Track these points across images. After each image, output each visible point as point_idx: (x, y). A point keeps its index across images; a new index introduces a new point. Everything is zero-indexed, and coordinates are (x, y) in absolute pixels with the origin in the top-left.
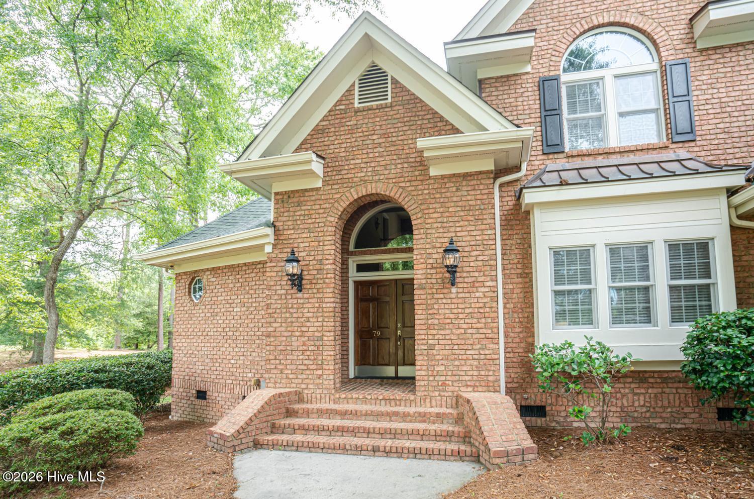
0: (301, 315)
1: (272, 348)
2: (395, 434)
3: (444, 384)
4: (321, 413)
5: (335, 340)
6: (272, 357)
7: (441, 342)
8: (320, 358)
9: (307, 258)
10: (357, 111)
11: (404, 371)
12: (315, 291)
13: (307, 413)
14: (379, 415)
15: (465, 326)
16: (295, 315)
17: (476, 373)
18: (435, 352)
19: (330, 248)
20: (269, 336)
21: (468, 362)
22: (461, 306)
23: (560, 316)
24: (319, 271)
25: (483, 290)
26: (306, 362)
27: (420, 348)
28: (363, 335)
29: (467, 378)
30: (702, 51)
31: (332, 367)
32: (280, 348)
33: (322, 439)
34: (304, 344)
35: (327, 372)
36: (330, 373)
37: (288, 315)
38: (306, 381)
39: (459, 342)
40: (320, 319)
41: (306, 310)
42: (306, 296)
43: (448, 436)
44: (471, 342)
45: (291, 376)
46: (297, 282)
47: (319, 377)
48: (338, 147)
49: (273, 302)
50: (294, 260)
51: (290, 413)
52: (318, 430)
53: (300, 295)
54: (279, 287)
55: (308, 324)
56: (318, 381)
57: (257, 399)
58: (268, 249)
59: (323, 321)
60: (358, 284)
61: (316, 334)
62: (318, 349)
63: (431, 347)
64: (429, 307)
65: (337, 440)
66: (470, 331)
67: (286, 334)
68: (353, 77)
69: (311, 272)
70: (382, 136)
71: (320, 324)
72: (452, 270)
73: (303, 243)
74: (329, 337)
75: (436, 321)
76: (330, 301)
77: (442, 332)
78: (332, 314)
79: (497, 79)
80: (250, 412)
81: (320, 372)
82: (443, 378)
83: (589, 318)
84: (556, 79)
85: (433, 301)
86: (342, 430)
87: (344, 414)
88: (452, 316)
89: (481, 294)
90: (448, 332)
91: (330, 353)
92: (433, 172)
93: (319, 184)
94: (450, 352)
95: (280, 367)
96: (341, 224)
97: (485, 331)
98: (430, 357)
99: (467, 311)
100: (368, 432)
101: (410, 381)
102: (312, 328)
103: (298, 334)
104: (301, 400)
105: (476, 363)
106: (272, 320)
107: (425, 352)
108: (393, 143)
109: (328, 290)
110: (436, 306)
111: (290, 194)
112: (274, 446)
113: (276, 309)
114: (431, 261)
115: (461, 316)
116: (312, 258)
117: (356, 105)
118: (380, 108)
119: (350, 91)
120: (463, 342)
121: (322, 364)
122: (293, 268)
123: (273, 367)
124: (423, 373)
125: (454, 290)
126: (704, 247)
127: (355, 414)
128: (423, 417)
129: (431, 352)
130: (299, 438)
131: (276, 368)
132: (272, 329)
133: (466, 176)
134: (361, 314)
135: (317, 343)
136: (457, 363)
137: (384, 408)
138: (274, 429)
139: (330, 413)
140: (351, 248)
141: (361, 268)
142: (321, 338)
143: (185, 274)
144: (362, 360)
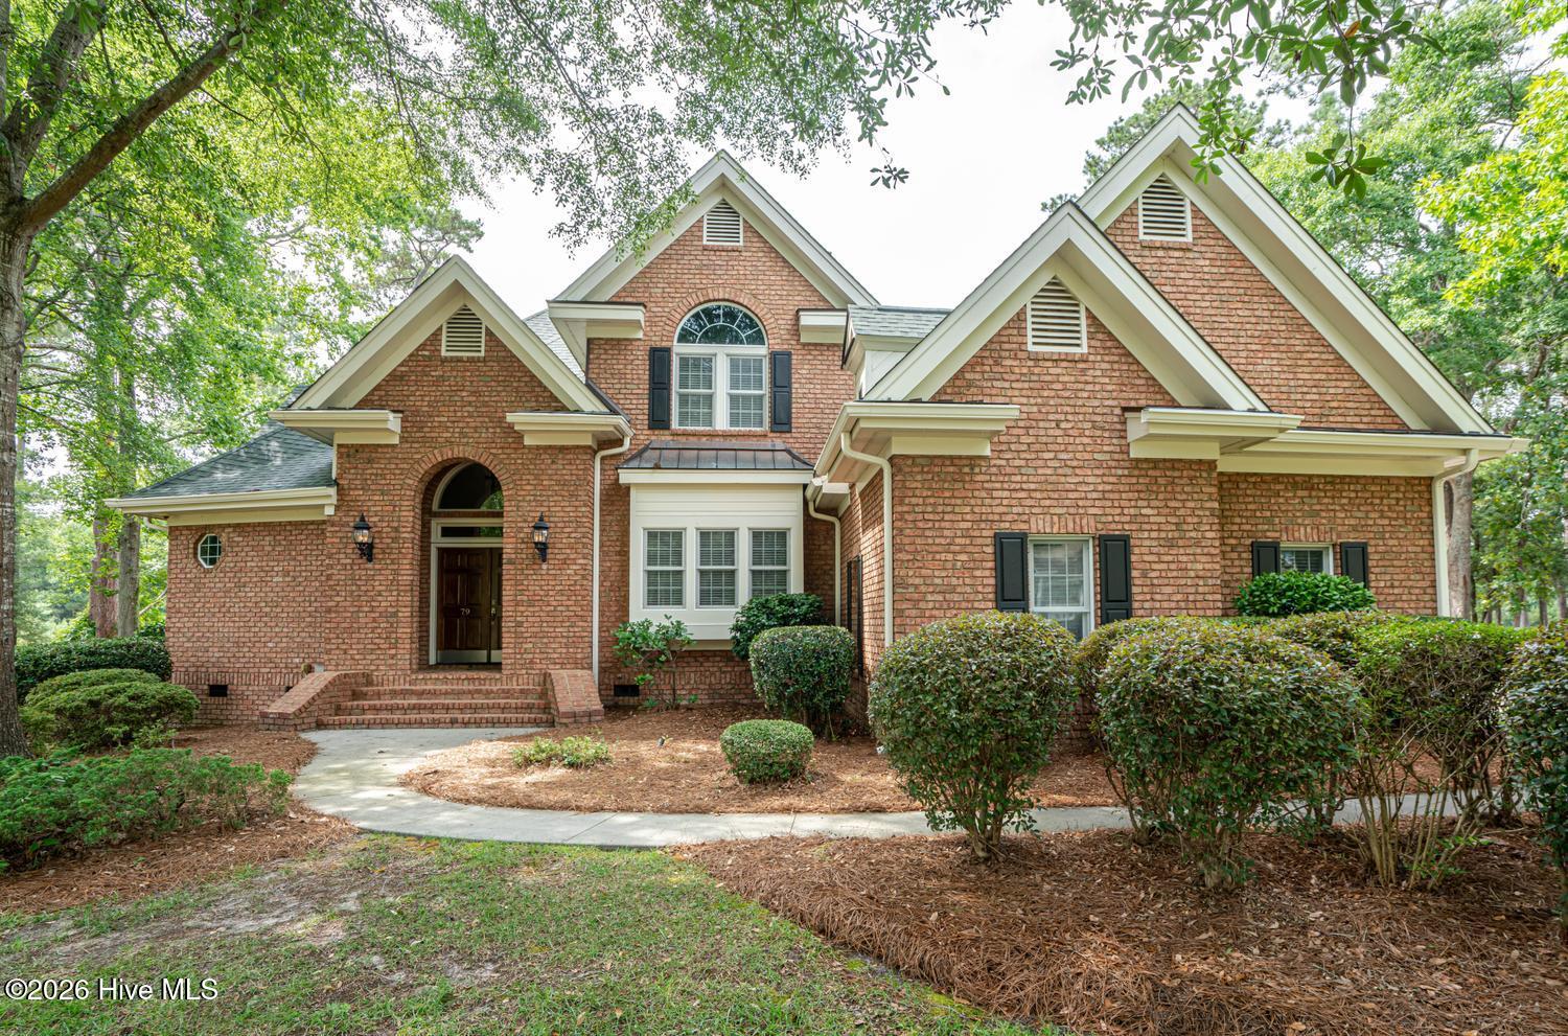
0: (370, 588)
1: (333, 625)
2: (475, 709)
3: (532, 662)
4: (394, 693)
5: (412, 616)
6: (332, 636)
7: (530, 619)
8: (394, 636)
9: (379, 524)
10: (445, 360)
11: (482, 655)
12: (388, 562)
13: (379, 695)
14: (460, 694)
15: (554, 603)
16: (363, 588)
17: (564, 651)
18: (523, 630)
19: (408, 515)
20: (329, 611)
21: (558, 640)
22: (551, 583)
23: (653, 599)
24: (395, 540)
25: (574, 567)
26: (377, 641)
27: (507, 625)
28: (448, 613)
29: (556, 656)
30: (804, 345)
31: (408, 646)
32: (343, 625)
33: (396, 717)
34: (374, 621)
35: (401, 651)
36: (405, 654)
37: (354, 588)
38: (378, 662)
39: (548, 619)
40: (395, 593)
41: (377, 583)
42: (377, 567)
43: (530, 707)
44: (560, 619)
45: (357, 657)
46: (367, 551)
47: (393, 657)
48: (420, 399)
49: (336, 572)
50: (363, 525)
51: (356, 695)
52: (391, 709)
53: (370, 565)
54: (342, 556)
55: (380, 598)
56: (391, 662)
57: (321, 678)
58: (329, 511)
59: (399, 595)
60: (442, 552)
61: (390, 609)
62: (392, 626)
63: (520, 624)
64: (518, 583)
65: (413, 716)
66: (559, 608)
67: (351, 609)
68: (441, 319)
69: (385, 541)
70: (473, 393)
71: (394, 598)
72: (542, 549)
73: (375, 507)
74: (405, 613)
75: (525, 598)
76: (407, 573)
77: (531, 609)
78: (408, 588)
79: (608, 340)
80: (312, 693)
81: (393, 652)
82: (531, 656)
83: (678, 600)
84: (668, 350)
85: (522, 577)
86: (418, 708)
87: (420, 694)
88: (542, 593)
89: (571, 572)
90: (537, 609)
91: (406, 630)
92: (528, 441)
93: (396, 440)
94: (538, 630)
95: (344, 647)
96: (422, 487)
97: (574, 608)
98: (518, 635)
99: (558, 588)
100: (447, 708)
101: (496, 666)
102: (385, 602)
103: (366, 609)
104: (370, 683)
105: (565, 640)
106: (334, 593)
107: (513, 630)
108: (485, 404)
109: (405, 562)
110: (525, 583)
111: (359, 448)
112: (341, 726)
113: (339, 580)
114: (522, 535)
115: (551, 593)
116: (385, 524)
117: (444, 353)
118: (471, 360)
119: (436, 335)
120: (552, 619)
121: (397, 642)
122: (363, 537)
123: (333, 647)
124: (510, 651)
125: (545, 566)
126: (782, 535)
127: (434, 693)
128: (508, 693)
129: (519, 629)
130: (369, 716)
131: (338, 648)
132: (333, 604)
133: (563, 449)
134: (446, 588)
135: (391, 620)
136: (545, 640)
137: (466, 686)
138: (338, 710)
139: (404, 693)
140: (435, 507)
141: (447, 532)
142: (395, 614)
143: (188, 528)
144: (447, 641)
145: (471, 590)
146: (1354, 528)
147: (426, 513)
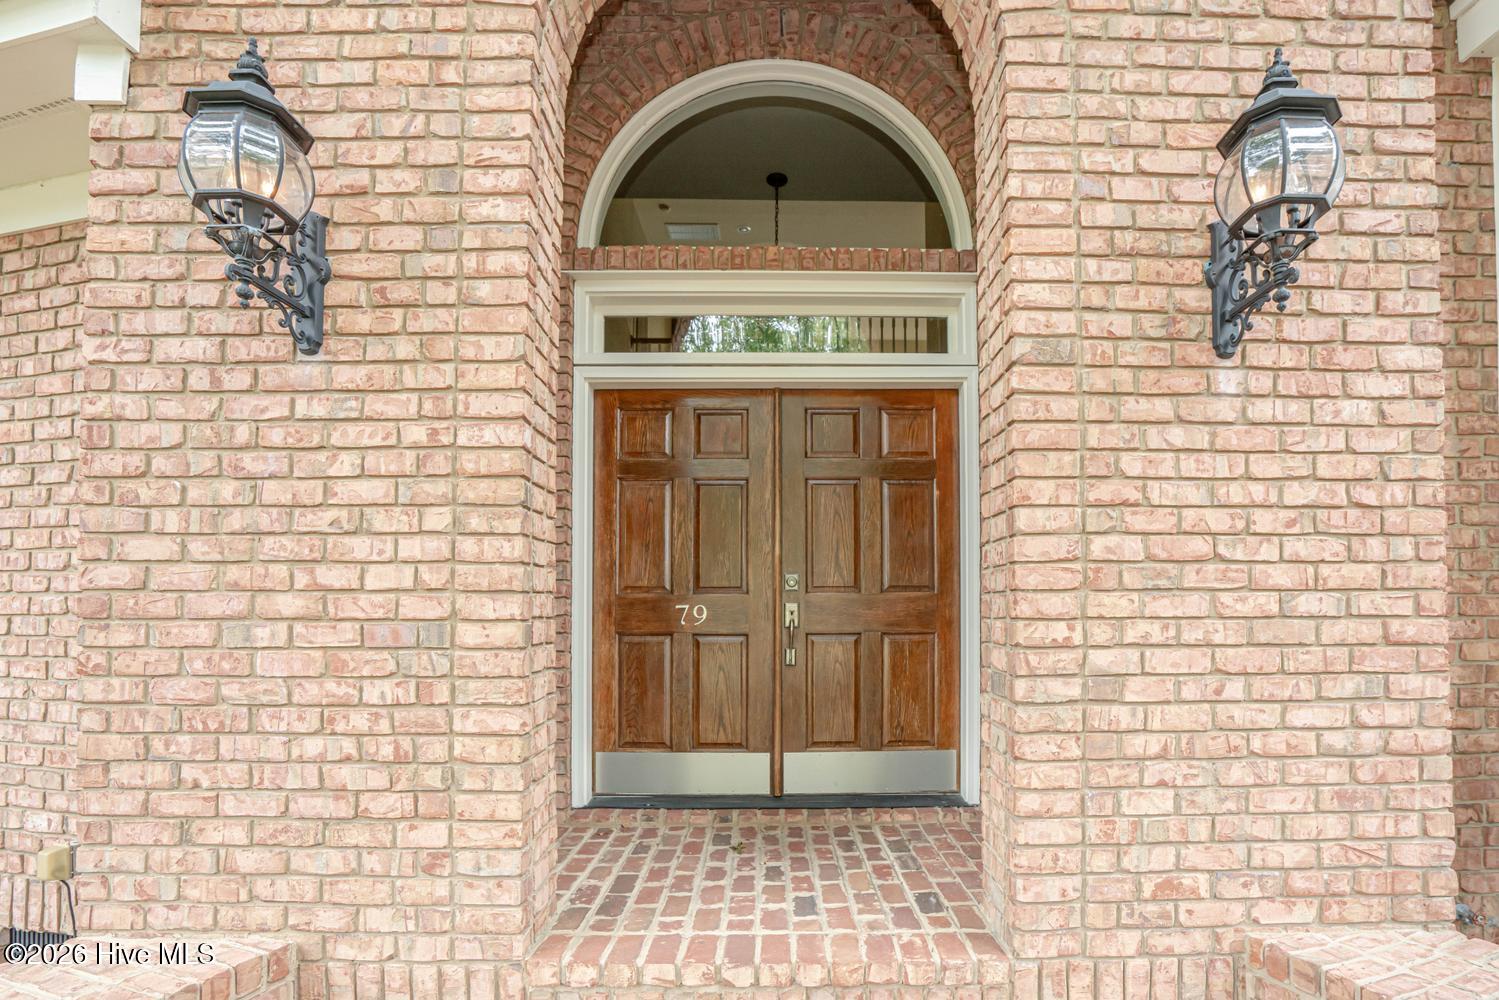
0: (312, 491)
1: (121, 689)
3: (1169, 889)
5: (530, 642)
6: (116, 745)
7: (1159, 660)
8: (436, 749)
9: (358, 153)
12: (404, 348)
15: (1281, 576)
16: (271, 491)
17: (1334, 826)
18: (1123, 716)
20: (100, 616)
21: (1299, 770)
22: (1262, 466)
24: (435, 231)
26: (346, 775)
29: (1293, 854)
31: (511, 808)
32: (172, 690)
34: (333, 669)
35: (477, 835)
37: (227, 490)
38: (350, 889)
39: (1255, 659)
40: (439, 519)
41: (346, 463)
42: (344, 376)
45: (246, 861)
47: (432, 863)
49: (132, 407)
53: (307, 371)
54: (165, 321)
55: (360, 547)
56: (422, 888)
59: (458, 529)
61: (411, 606)
62: (422, 700)
64: (1093, 466)
66: (1306, 603)
67: (215, 605)
69: (384, 238)
71: (437, 547)
75: (1133, 547)
77: (1163, 606)
78: (510, 490)
81: (433, 835)
82: (1164, 858)
85: (1116, 435)
88: (1217, 520)
89: (1366, 411)
90: (1196, 604)
94: (1202, 715)
95: (178, 805)
97: (1380, 602)
99: (1296, 494)
103: (289, 604)
106: (125, 518)
107: (1069, 717)
109: (490, 347)
110: (1132, 464)
113: (149, 450)
114: (1105, 214)
115: (1264, 521)
116: (386, 153)
120: (1270, 659)
121: (451, 782)
123: (126, 804)
124: (1058, 831)
125: (1228, 379)
129: (1100, 716)
131: (145, 811)
132: (122, 574)
135: (418, 663)
136: (1238, 773)
142: (440, 634)
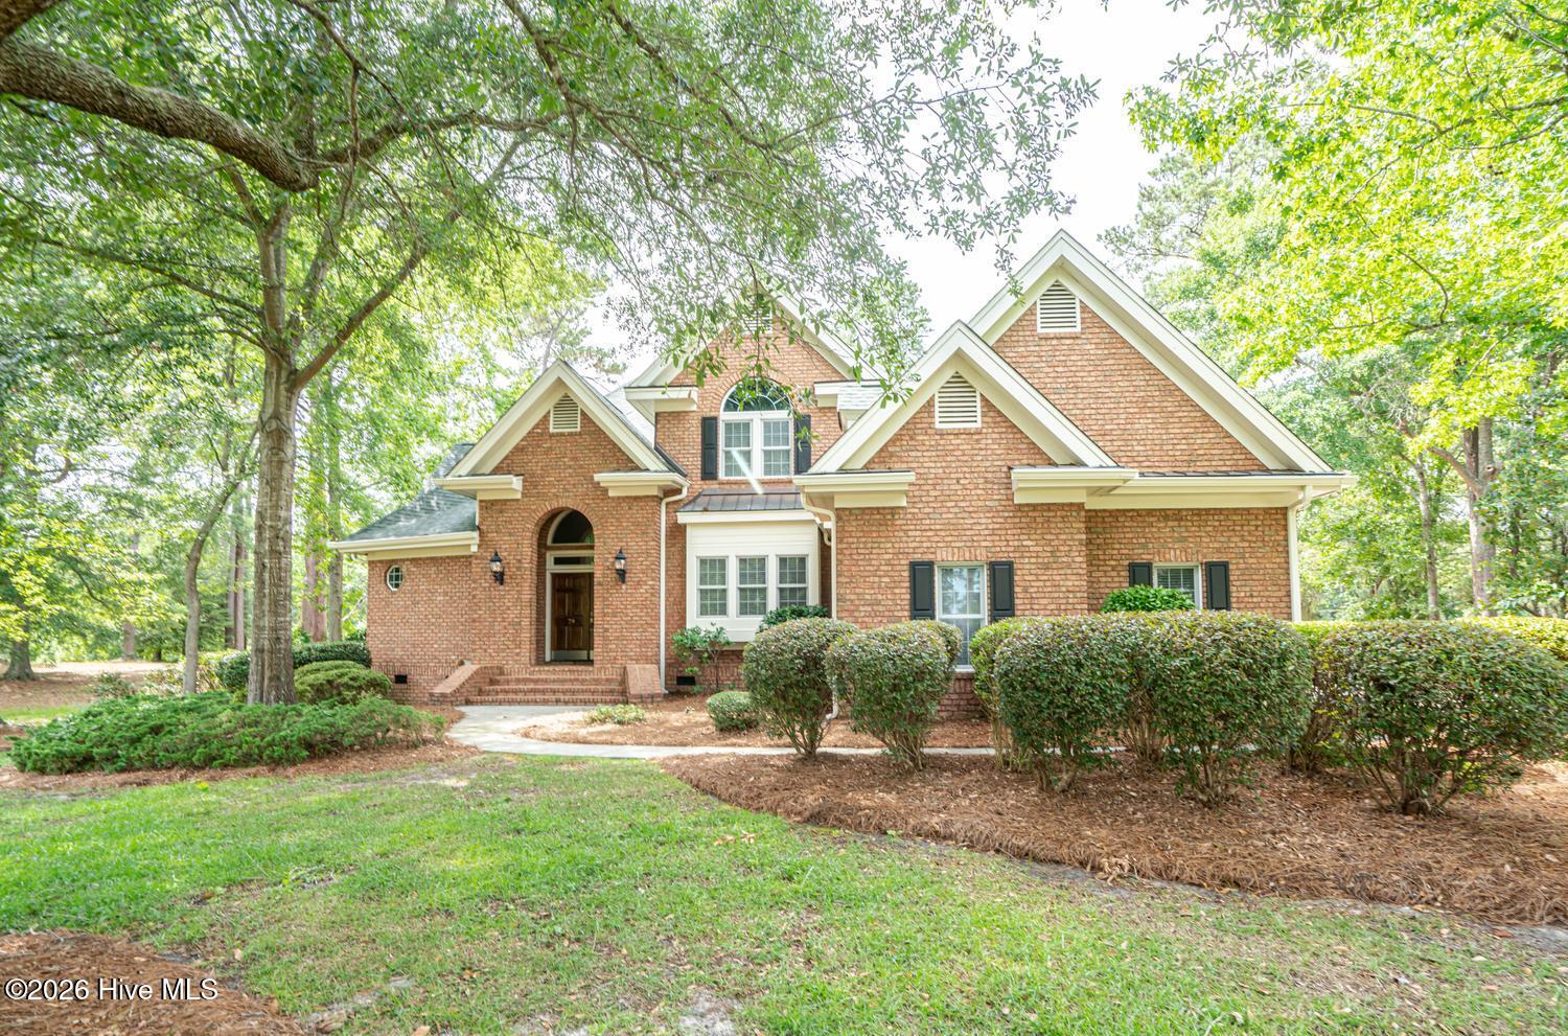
0: (502, 605)
1: (477, 631)
2: (573, 692)
3: (615, 659)
4: (518, 681)
5: (531, 625)
6: (476, 639)
7: (614, 626)
8: (519, 639)
9: (508, 559)
10: (552, 435)
11: (583, 655)
12: (514, 585)
13: (508, 682)
14: (563, 681)
15: (631, 614)
16: (497, 605)
17: (638, 650)
18: (609, 634)
19: (528, 551)
21: (634, 642)
22: (629, 599)
23: (704, 611)
24: (519, 569)
25: (646, 587)
26: (507, 643)
27: (597, 631)
28: (559, 622)
29: (632, 654)
30: (821, 409)
33: (520, 697)
34: (505, 628)
35: (524, 651)
36: (526, 651)
37: (491, 605)
38: (506, 659)
39: (627, 627)
40: (519, 608)
41: (507, 600)
42: (507, 589)
43: (612, 692)
45: (493, 655)
46: (500, 578)
47: (518, 654)
48: (535, 465)
49: (479, 593)
50: (496, 559)
51: (492, 682)
52: (515, 692)
53: (502, 588)
54: (483, 581)
55: (508, 612)
56: (516, 658)
57: (469, 669)
58: (474, 549)
59: (522, 609)
60: (555, 576)
61: (515, 620)
62: (516, 632)
63: (606, 630)
64: (605, 599)
65: (531, 697)
66: (635, 619)
67: (490, 620)
68: (549, 406)
69: (511, 570)
70: (572, 459)
71: (519, 612)
72: (622, 574)
73: (505, 545)
74: (526, 622)
75: (610, 611)
76: (528, 593)
77: (614, 619)
78: (529, 604)
79: (670, 413)
80: (463, 680)
81: (518, 651)
82: (614, 654)
83: (723, 611)
84: (715, 419)
85: (608, 595)
86: (534, 691)
87: (536, 681)
88: (622, 607)
89: (644, 591)
90: (619, 619)
91: (527, 635)
92: (611, 494)
93: (519, 496)
94: (620, 634)
95: (485, 647)
96: (538, 528)
97: (646, 619)
98: (605, 639)
99: (634, 603)
100: (554, 692)
101: (590, 662)
102: (512, 615)
103: (499, 620)
104: (502, 673)
105: (639, 642)
106: (477, 608)
108: (581, 467)
109: (526, 584)
110: (610, 599)
111: (493, 503)
112: (482, 703)
113: (481, 599)
114: (607, 564)
115: (629, 607)
116: (512, 558)
117: (551, 430)
118: (571, 434)
119: (546, 418)
120: (629, 627)
121: (521, 644)
122: (496, 567)
123: (477, 647)
124: (600, 654)
125: (624, 587)
126: (802, 560)
127: (546, 681)
128: (597, 681)
130: (501, 697)
131: (480, 648)
132: (477, 616)
133: (636, 498)
134: (558, 603)
135: (516, 628)
136: (625, 642)
137: (568, 676)
138: (480, 692)
139: (525, 681)
140: (549, 542)
141: (558, 561)
143: (381, 562)
144: (558, 645)
145: (576, 605)
146: (1218, 550)
147: (542, 546)
